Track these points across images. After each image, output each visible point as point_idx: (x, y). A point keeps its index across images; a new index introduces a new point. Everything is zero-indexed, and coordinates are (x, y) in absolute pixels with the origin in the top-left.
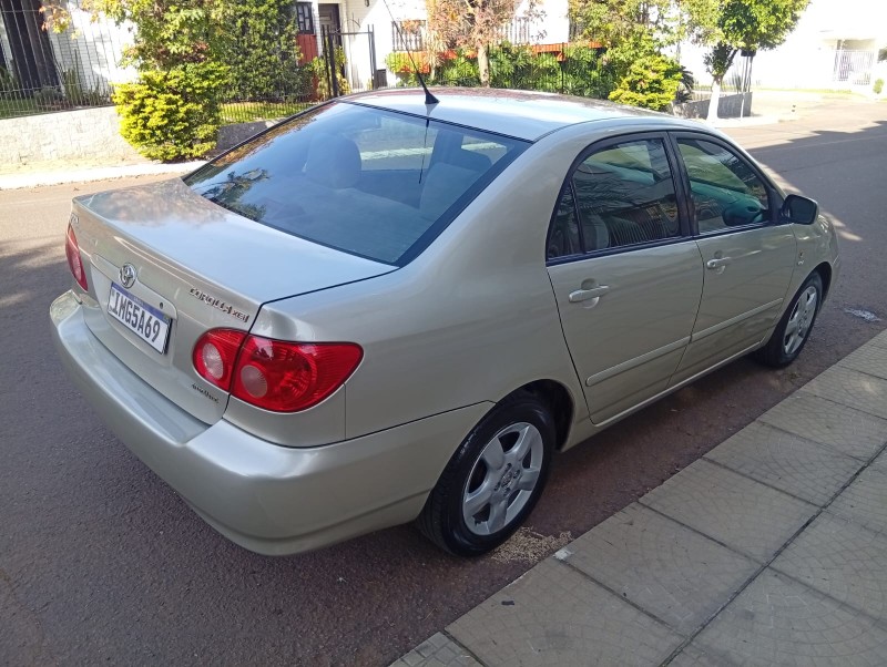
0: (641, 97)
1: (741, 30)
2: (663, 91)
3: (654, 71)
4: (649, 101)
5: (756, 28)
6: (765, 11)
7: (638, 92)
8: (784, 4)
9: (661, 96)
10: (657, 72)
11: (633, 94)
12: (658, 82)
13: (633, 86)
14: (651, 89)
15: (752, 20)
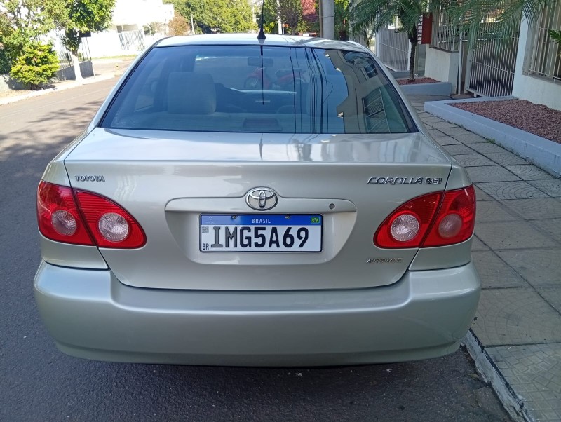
0: (36, 69)
1: (84, 20)
2: (51, 63)
3: (40, 50)
4: (44, 71)
5: (93, 18)
6: (96, 7)
7: (33, 65)
8: (106, 2)
9: (51, 66)
10: (43, 51)
11: (30, 67)
12: (45, 57)
13: (28, 61)
14: (43, 63)
15: (90, 13)
